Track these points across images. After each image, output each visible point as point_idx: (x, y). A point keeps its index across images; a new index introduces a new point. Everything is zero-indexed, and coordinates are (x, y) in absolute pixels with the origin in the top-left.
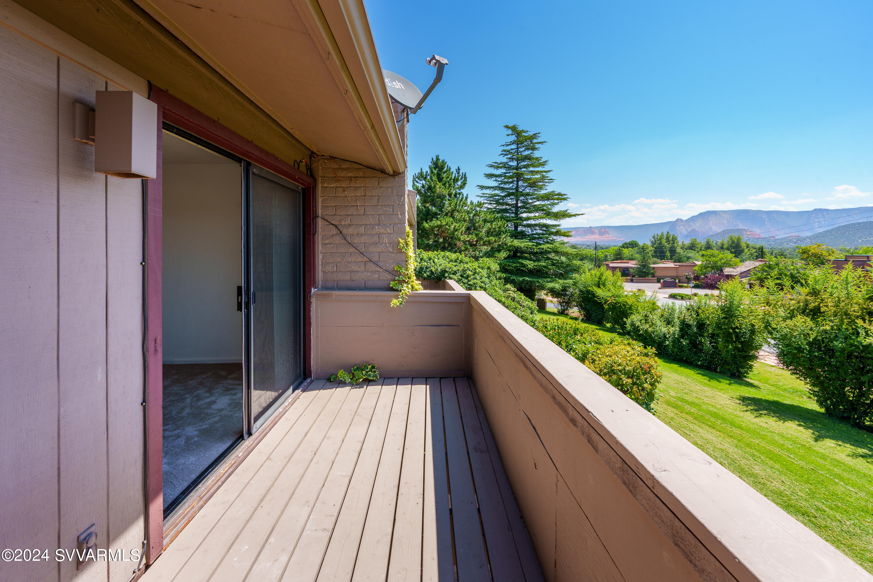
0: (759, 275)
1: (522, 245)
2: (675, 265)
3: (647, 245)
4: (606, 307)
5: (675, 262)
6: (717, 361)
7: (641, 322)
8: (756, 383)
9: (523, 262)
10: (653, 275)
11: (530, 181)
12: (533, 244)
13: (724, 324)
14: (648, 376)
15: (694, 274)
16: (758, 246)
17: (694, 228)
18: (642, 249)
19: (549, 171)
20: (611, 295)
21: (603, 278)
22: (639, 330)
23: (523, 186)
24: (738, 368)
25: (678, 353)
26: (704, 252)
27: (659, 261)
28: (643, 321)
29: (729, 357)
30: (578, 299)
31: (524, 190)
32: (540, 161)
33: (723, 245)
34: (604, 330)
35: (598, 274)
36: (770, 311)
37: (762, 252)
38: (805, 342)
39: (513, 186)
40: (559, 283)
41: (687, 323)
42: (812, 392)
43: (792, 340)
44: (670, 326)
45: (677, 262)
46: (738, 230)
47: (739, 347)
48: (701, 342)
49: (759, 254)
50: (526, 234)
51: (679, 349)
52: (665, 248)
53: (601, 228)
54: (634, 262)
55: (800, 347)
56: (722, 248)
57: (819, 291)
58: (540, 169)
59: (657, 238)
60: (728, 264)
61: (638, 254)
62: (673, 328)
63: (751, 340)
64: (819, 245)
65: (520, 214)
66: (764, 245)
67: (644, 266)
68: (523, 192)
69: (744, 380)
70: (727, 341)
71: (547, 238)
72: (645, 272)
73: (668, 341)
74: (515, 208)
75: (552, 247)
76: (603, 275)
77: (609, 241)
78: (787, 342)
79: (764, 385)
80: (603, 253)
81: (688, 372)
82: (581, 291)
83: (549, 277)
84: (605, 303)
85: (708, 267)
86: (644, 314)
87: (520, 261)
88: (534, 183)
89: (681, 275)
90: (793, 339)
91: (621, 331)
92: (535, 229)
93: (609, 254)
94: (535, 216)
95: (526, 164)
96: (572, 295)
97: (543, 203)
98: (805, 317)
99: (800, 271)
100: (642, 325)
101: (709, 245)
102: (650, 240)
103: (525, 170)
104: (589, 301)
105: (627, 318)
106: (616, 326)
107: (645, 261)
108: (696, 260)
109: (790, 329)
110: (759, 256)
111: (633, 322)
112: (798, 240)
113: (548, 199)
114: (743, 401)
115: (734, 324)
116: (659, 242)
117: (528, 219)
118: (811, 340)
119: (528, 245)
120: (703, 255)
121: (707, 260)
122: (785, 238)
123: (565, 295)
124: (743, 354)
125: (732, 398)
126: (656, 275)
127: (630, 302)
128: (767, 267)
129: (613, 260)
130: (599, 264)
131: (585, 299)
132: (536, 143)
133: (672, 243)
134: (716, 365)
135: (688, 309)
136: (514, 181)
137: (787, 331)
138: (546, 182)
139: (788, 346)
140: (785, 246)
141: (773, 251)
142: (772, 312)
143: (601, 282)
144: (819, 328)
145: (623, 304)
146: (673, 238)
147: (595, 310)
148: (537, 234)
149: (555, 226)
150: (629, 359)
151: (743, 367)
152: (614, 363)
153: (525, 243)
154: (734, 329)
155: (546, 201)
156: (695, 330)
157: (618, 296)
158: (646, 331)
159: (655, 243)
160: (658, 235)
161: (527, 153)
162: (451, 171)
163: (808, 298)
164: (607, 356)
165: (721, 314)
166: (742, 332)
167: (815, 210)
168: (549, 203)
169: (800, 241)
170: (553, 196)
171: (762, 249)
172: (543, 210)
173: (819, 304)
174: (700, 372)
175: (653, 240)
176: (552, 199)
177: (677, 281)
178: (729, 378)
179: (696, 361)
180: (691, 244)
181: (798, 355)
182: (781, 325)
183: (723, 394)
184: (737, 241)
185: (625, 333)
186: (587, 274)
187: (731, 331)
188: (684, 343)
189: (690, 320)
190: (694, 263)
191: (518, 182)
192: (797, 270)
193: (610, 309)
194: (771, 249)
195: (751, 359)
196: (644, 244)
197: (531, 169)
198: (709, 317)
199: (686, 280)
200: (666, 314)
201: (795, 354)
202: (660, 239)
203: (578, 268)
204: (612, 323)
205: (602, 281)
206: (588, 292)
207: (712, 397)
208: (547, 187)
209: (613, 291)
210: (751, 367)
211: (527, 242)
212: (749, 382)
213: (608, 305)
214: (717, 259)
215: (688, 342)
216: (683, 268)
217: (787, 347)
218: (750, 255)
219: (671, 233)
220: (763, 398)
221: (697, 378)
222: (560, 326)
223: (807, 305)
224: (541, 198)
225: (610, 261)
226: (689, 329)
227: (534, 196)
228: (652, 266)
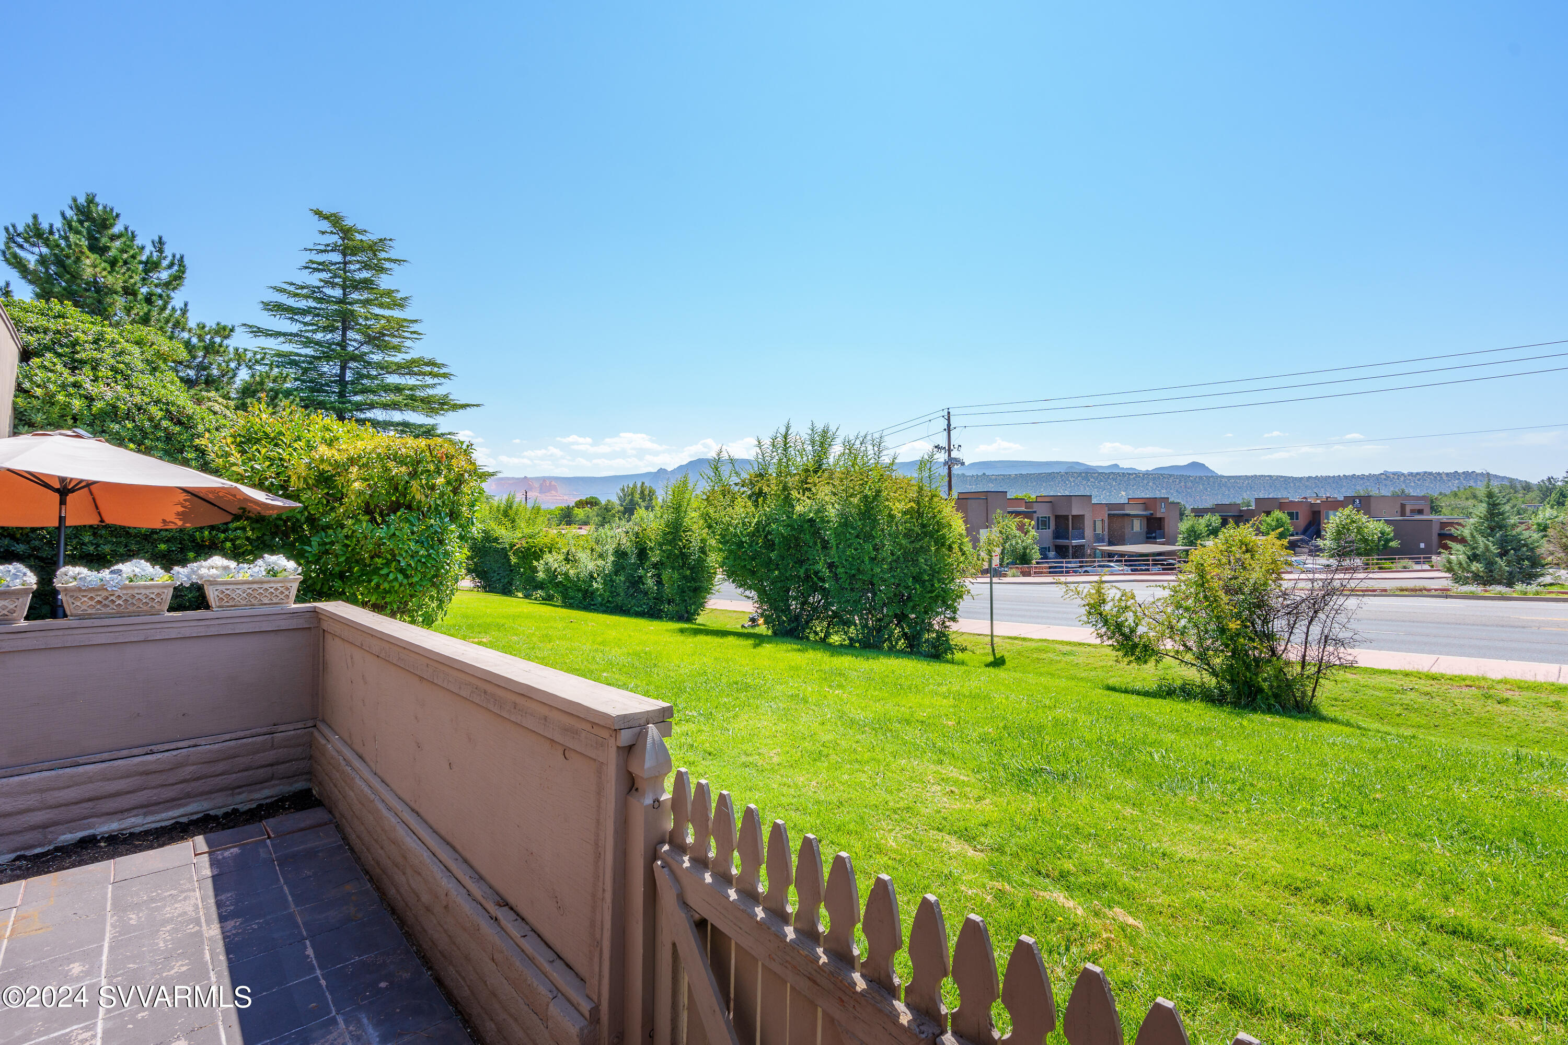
4: (511, 553)
7: (559, 564)
19: (415, 319)
20: (522, 538)
22: (557, 575)
23: (356, 341)
24: (687, 606)
25: (612, 599)
28: (563, 562)
32: (395, 298)
41: (622, 552)
44: (600, 559)
48: (640, 577)
58: (393, 313)
59: (627, 492)
61: (596, 516)
62: (603, 562)
73: (596, 582)
84: (512, 548)
95: (364, 298)
100: (561, 568)
102: (617, 494)
103: (360, 308)
105: (539, 563)
111: (547, 565)
115: (681, 542)
116: (629, 495)
118: (752, 529)
132: (385, 259)
136: (337, 327)
138: (406, 338)
145: (538, 545)
146: (650, 492)
154: (681, 549)
156: (633, 559)
157: (532, 537)
158: (567, 575)
159: (623, 498)
160: (628, 487)
161: (365, 274)
162: (139, 242)
166: (691, 551)
175: (621, 495)
176: (421, 374)
187: (678, 552)
188: (618, 582)
189: (627, 546)
191: (344, 330)
193: (514, 554)
195: (702, 593)
196: (609, 502)
198: (651, 537)
202: (632, 493)
208: (408, 349)
210: (702, 604)
215: (623, 579)
219: (648, 485)
226: (625, 559)
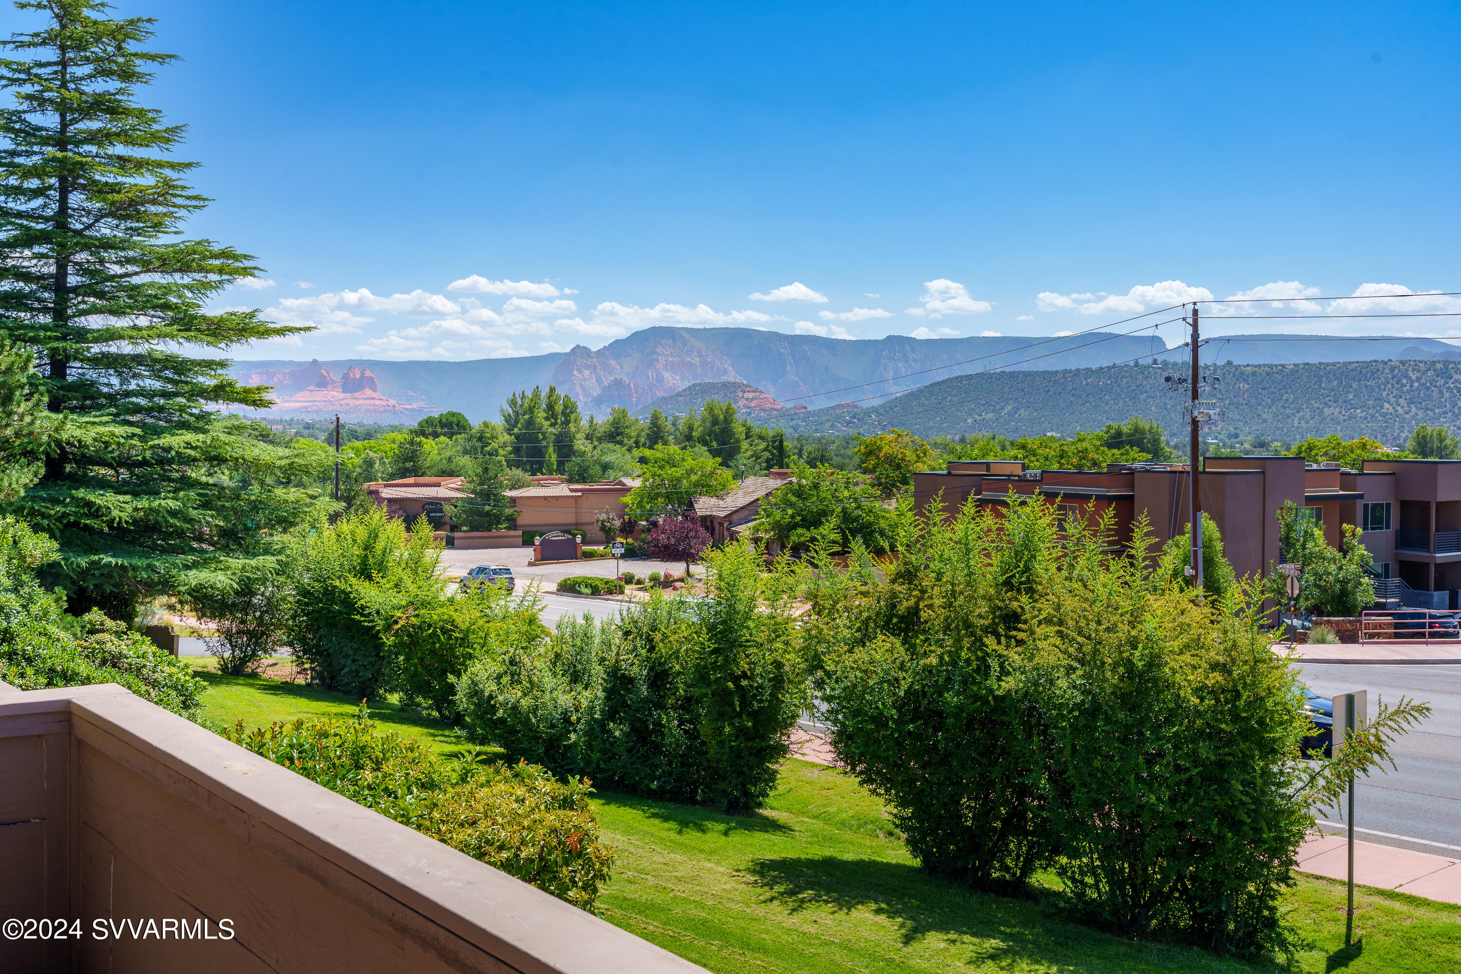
0: (778, 515)
1: (88, 435)
2: (572, 490)
3: (493, 429)
4: (389, 640)
5: (570, 481)
6: (698, 771)
7: (499, 684)
8: (780, 816)
9: (91, 497)
10: (513, 524)
11: (116, 197)
12: (130, 430)
13: (715, 667)
14: (577, 865)
15: (621, 516)
16: (771, 433)
17: (619, 377)
18: (480, 439)
19: (189, 165)
20: (404, 603)
21: (379, 546)
22: (495, 705)
23: (89, 212)
24: (744, 785)
25: (602, 766)
26: (647, 453)
27: (527, 477)
28: (505, 680)
29: (725, 757)
30: (293, 617)
31: (88, 227)
32: (155, 127)
33: (691, 428)
34: (384, 718)
35: (362, 534)
36: (822, 630)
37: (781, 448)
38: (889, 701)
39: (45, 206)
40: (228, 568)
42: (898, 822)
43: (864, 698)
44: (579, 687)
45: (577, 482)
46: (726, 385)
47: (748, 728)
48: (658, 724)
49: (773, 454)
50: (99, 391)
51: (604, 752)
52: (544, 438)
53: (350, 368)
54: (457, 482)
55: (881, 714)
56: (689, 438)
57: (917, 570)
58: (152, 153)
59: (522, 406)
60: (706, 487)
61: (467, 457)
62: (586, 693)
63: (775, 703)
64: (899, 435)
65: (74, 316)
66: (784, 431)
67: (487, 496)
68: (87, 233)
69: (757, 814)
70: (722, 715)
71: (182, 409)
72: (488, 514)
73: (575, 731)
74: (56, 291)
75: (204, 442)
76: (376, 536)
77: (375, 411)
78: (855, 704)
79: (801, 819)
80: (357, 452)
81: (630, 816)
82: (306, 593)
83: (193, 550)
85: (658, 495)
86: (507, 658)
87: (80, 493)
88: (132, 203)
89: (588, 521)
90: (868, 697)
91: (435, 714)
92: (135, 376)
93: (379, 455)
94: (135, 327)
95: (100, 130)
96: (271, 606)
97: (163, 281)
98: (892, 637)
99: (863, 504)
101: (658, 427)
102: (502, 411)
103: (94, 149)
104: (332, 626)
105: (459, 676)
106: (419, 699)
107: (490, 479)
108: (627, 475)
109: (861, 671)
110: (772, 459)
111: (476, 685)
112: (855, 418)
113: (185, 269)
114: (762, 874)
115: (737, 665)
116: (527, 417)
117: (111, 335)
118: (902, 694)
119: (113, 434)
120: (643, 460)
121: (654, 475)
122: (828, 409)
123: (246, 607)
124: (758, 744)
125: (738, 871)
126: (520, 522)
127: (463, 620)
128: (794, 495)
129: (392, 476)
131: (317, 619)
132: (136, 55)
133: (562, 423)
134: (694, 783)
135: (627, 633)
137: (856, 677)
138: (179, 206)
139: (857, 713)
140: (829, 433)
141: (802, 445)
142: (825, 631)
143: (371, 561)
144: (918, 664)
145: (442, 628)
147: (350, 652)
148: (141, 392)
149: (209, 364)
150: (526, 823)
151: (755, 781)
152: (487, 842)
153: (102, 429)
154: (736, 680)
155: (177, 276)
156: (644, 690)
157: (425, 604)
158: (515, 708)
159: (517, 422)
160: (523, 397)
161: (101, 86)
163: (897, 588)
164: (462, 825)
165: (709, 640)
166: (756, 684)
167: (890, 338)
168: (187, 280)
169: (858, 420)
170: (204, 258)
171: (781, 442)
172: (166, 307)
173: (917, 603)
174: (656, 811)
176: (201, 270)
177: (579, 539)
178: (724, 816)
179: (647, 782)
180: (613, 424)
181: (876, 734)
182: (844, 662)
183: (718, 863)
184: (725, 418)
185: (448, 718)
186: (326, 534)
187: (731, 685)
188: (617, 733)
189: (632, 665)
190: (621, 483)
192: (856, 500)
193: (400, 646)
194: (798, 440)
195: (772, 757)
196: (486, 425)
197: (119, 149)
198: (678, 651)
199: (602, 536)
200: (568, 652)
201: (869, 734)
202: (531, 410)
203: (295, 515)
204: (406, 693)
205: (374, 557)
206: (330, 593)
207: (694, 878)
208: (180, 225)
209: (412, 588)
210: (772, 777)
211: (105, 424)
212: (767, 818)
213: (396, 634)
214: (678, 472)
215: (626, 728)
216: (593, 498)
217: (854, 717)
218: (752, 456)
219: (561, 392)
220: (803, 856)
221: (653, 830)
222: (307, 746)
223: (894, 606)
224: (157, 264)
225: (383, 479)
226: (629, 691)
227: (131, 253)
228: (509, 494)
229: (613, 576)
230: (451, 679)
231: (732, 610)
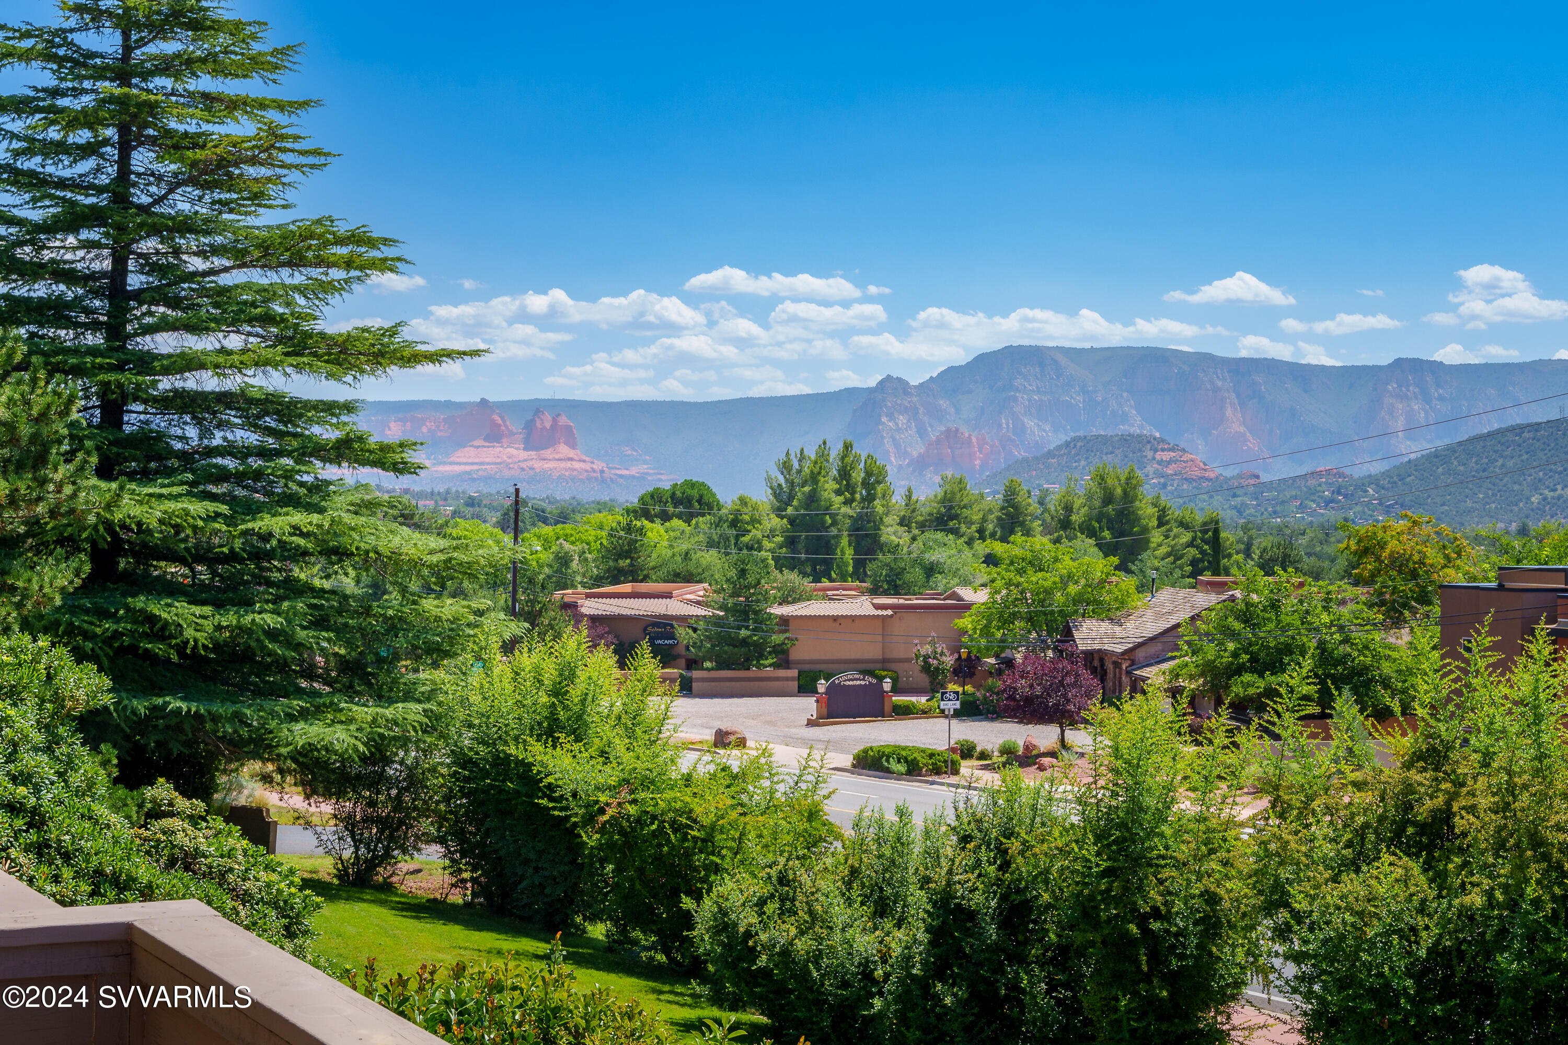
0: (1210, 651)
1: (152, 516)
2: (877, 607)
3: (754, 508)
4: (591, 839)
5: (875, 591)
7: (761, 913)
9: (155, 609)
10: (783, 658)
11: (200, 154)
12: (213, 507)
13: (1107, 898)
15: (956, 650)
16: (1199, 518)
17: (953, 426)
18: (734, 523)
19: (305, 104)
21: (575, 693)
22: (754, 948)
23: (160, 178)
26: (998, 547)
27: (807, 584)
28: (771, 907)
30: (447, 799)
31: (159, 200)
33: (1068, 509)
35: (550, 671)
36: (1287, 842)
37: (1215, 542)
38: (1401, 965)
39: (98, 170)
40: (351, 720)
41: (959, 905)
43: (1359, 959)
44: (888, 924)
45: (886, 593)
46: (1126, 440)
47: (1161, 1000)
49: (1203, 552)
50: (169, 447)
51: (926, 1029)
52: (834, 523)
53: (537, 412)
54: (698, 591)
55: (1388, 985)
56: (1065, 524)
57: (1449, 747)
59: (799, 472)
60: (1093, 604)
61: (713, 552)
63: (1207, 961)
64: (1415, 523)
65: (136, 335)
66: (1222, 514)
67: (742, 612)
68: (156, 209)
71: (288, 475)
72: (744, 642)
74: (111, 298)
75: (320, 526)
77: (573, 479)
78: (1342, 968)
80: (546, 543)
82: (463, 761)
83: (300, 692)
84: (590, 819)
85: (1014, 616)
86: (773, 872)
87: (139, 602)
88: (223, 163)
89: (902, 655)
90: (1365, 957)
92: (220, 425)
93: (578, 547)
94: (223, 351)
96: (414, 780)
97: (265, 281)
98: (1405, 859)
99: (1353, 635)
100: (765, 928)
101: (1016, 507)
104: (505, 813)
105: (698, 898)
106: (637, 934)
107: (748, 587)
108: (964, 582)
109: (1353, 913)
110: (1202, 560)
111: (725, 914)
112: (1339, 493)
113: (297, 262)
115: (1145, 898)
116: (807, 489)
117: (187, 363)
119: (187, 513)
120: (991, 560)
121: (1009, 584)
122: (1294, 479)
123: (377, 781)
124: (1178, 1026)
126: (794, 655)
127: (705, 810)
128: (1237, 618)
129: (598, 581)
130: (533, 602)
131: (481, 804)
133: (863, 499)
135: (965, 839)
136: (106, 142)
137: (1344, 922)
139: (1345, 982)
140: (1297, 518)
141: (1251, 538)
142: (1293, 845)
143: (563, 716)
144: (1450, 904)
146: (869, 474)
147: (532, 856)
148: (229, 450)
149: (330, 408)
153: (171, 506)
154: (1143, 921)
155: (285, 272)
156: (992, 931)
157: (647, 783)
159: (791, 497)
160: (802, 458)
163: (1415, 776)
165: (1098, 853)
166: (1174, 929)
167: (1399, 362)
168: (299, 278)
169: (1345, 496)
170: (326, 244)
171: (1216, 532)
172: (268, 319)
173: (1448, 803)
175: (782, 480)
176: (320, 262)
177: (887, 685)
180: (943, 501)
181: (1378, 1019)
182: (1324, 897)
184: (1125, 492)
185: (681, 965)
187: (1133, 928)
189: (973, 890)
190: (955, 596)
191: (125, 149)
192: (1341, 628)
193: (608, 850)
194: (1245, 529)
196: (743, 501)
197: (205, 83)
199: (923, 680)
200: (870, 865)
201: (1366, 1017)
202: (814, 478)
203: (452, 640)
204: (616, 922)
205: (566, 708)
206: (502, 763)
208: (291, 195)
209: (627, 757)
211: (176, 497)
213: (602, 830)
214: (1047, 580)
216: (911, 619)
217: (1341, 988)
218: (1169, 555)
219: (861, 451)
222: (470, 1004)
223: (1408, 807)
224: (257, 254)
225: (584, 585)
226: (967, 932)
227: (219, 239)
228: (778, 610)
229: (941, 746)
230: (687, 903)
231: (1136, 807)
